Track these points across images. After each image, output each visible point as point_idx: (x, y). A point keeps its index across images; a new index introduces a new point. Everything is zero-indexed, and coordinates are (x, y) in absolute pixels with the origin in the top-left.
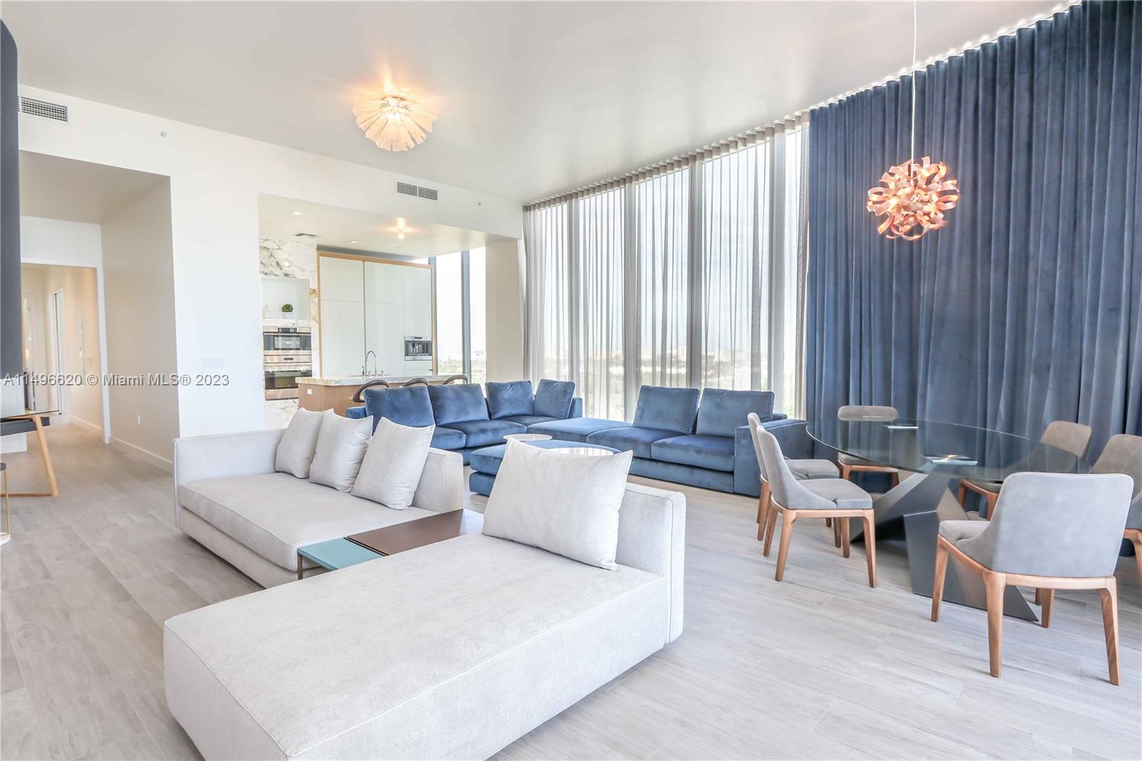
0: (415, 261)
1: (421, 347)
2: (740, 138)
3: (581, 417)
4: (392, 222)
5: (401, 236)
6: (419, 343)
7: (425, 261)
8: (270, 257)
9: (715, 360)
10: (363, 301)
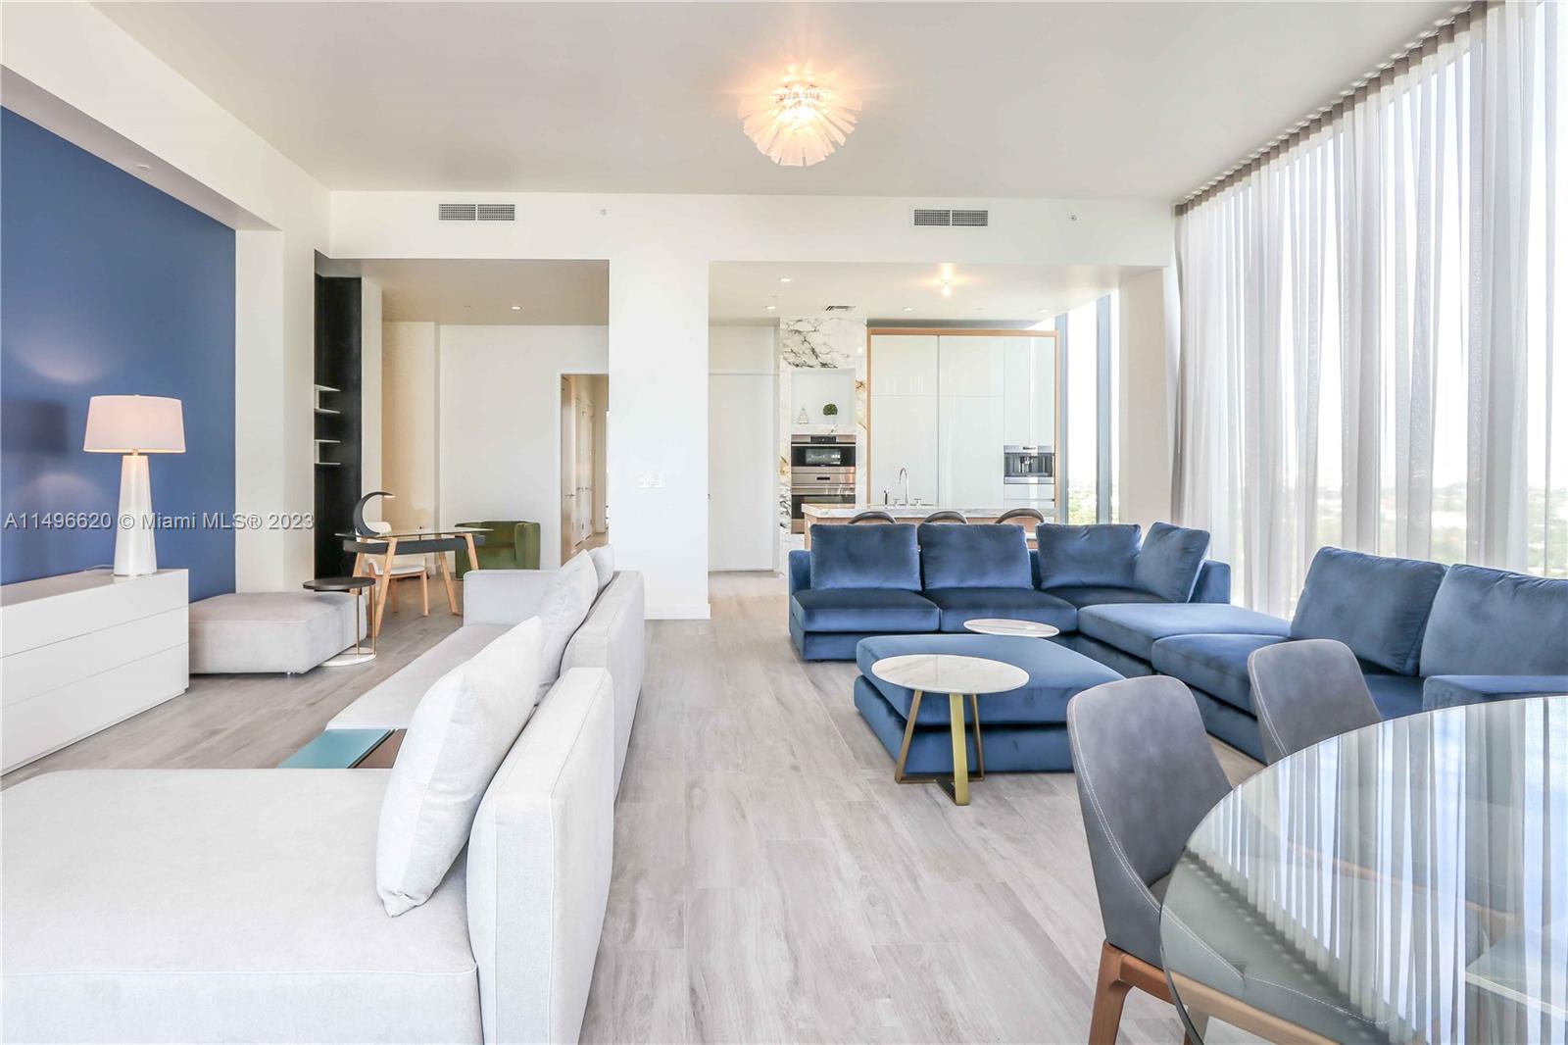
1: (1037, 464)
3: (1226, 601)
4: (935, 272)
5: (947, 291)
6: (1031, 457)
7: (1048, 325)
8: (803, 343)
10: (936, 394)
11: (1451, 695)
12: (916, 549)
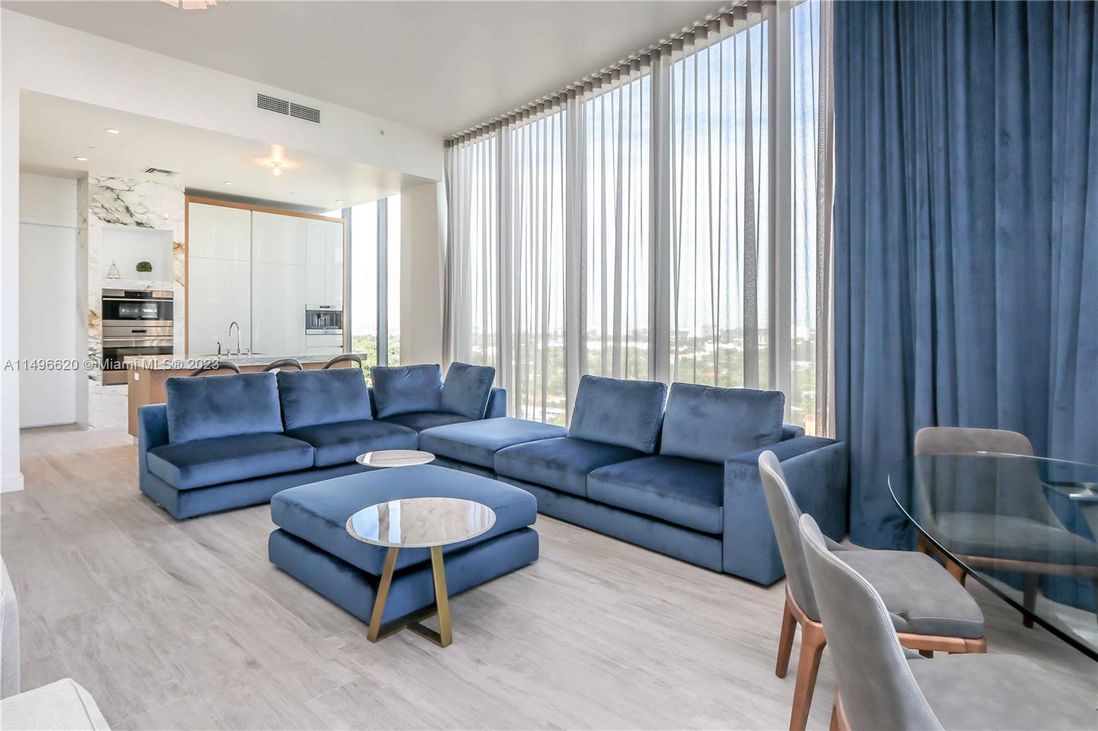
0: (327, 214)
1: (330, 319)
2: (723, 15)
3: (504, 415)
4: (268, 153)
5: (277, 172)
6: (326, 313)
7: (337, 214)
8: (115, 200)
9: (688, 336)
10: (250, 260)
11: (746, 469)
12: (275, 394)
